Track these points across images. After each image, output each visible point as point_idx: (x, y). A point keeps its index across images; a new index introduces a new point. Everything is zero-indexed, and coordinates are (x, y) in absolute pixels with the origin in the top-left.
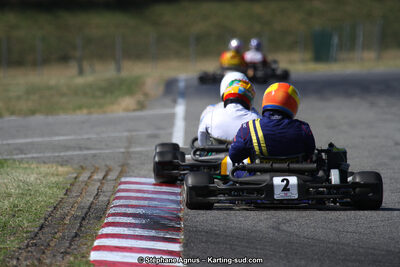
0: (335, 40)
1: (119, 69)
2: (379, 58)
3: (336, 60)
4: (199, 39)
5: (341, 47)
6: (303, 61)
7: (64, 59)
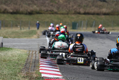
0: (77, 25)
1: (29, 29)
7: (17, 26)
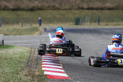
0: (81, 20)
2: (90, 25)
3: (80, 25)
4: (49, 18)
5: (82, 22)
6: (73, 25)
7: (18, 23)
